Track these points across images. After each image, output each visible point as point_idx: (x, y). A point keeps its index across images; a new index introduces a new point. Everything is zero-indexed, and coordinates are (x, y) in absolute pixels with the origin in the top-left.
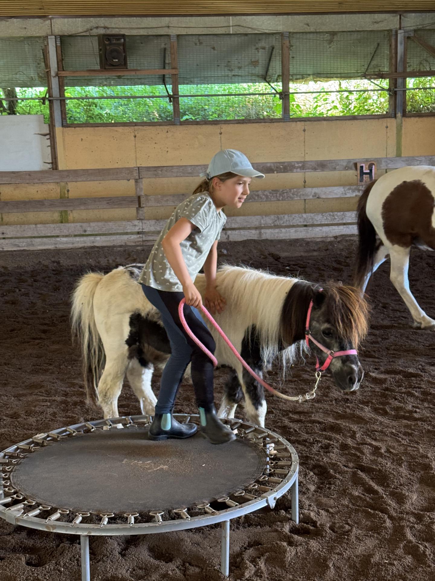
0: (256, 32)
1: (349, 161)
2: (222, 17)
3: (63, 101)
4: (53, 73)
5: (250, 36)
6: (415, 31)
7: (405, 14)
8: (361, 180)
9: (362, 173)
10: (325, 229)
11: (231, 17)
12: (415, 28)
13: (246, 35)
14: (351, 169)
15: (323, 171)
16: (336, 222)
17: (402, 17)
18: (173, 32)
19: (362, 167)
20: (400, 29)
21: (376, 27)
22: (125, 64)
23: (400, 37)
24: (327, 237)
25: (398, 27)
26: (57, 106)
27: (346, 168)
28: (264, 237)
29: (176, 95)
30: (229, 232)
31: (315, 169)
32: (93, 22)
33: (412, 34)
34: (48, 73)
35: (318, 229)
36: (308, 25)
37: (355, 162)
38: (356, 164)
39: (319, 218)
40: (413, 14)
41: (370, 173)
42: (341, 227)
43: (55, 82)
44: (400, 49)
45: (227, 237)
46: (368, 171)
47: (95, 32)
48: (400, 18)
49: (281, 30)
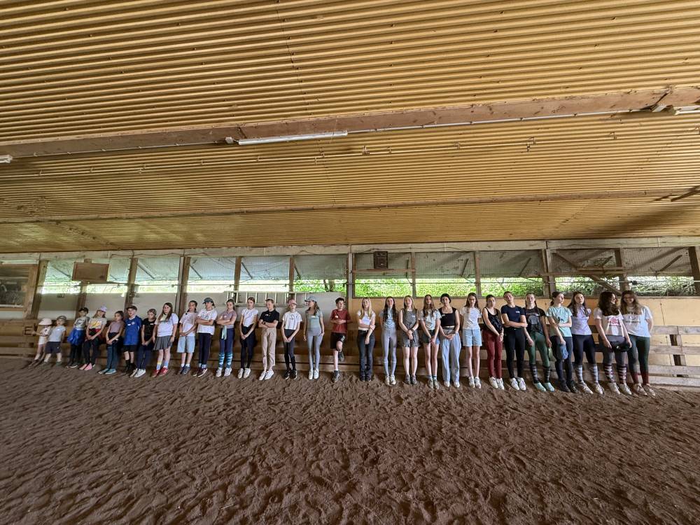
0: (460, 251)
2: (440, 243)
3: (354, 286)
4: (350, 271)
5: (455, 253)
7: (549, 241)
11: (445, 243)
12: (557, 248)
13: (453, 252)
18: (413, 251)
20: (547, 249)
21: (532, 248)
22: (387, 266)
23: (548, 253)
26: (350, 287)
29: (414, 283)
32: (372, 246)
33: (555, 252)
34: (347, 272)
36: (489, 247)
40: (555, 241)
43: (350, 276)
44: (549, 260)
47: (373, 251)
48: (547, 243)
49: (474, 249)
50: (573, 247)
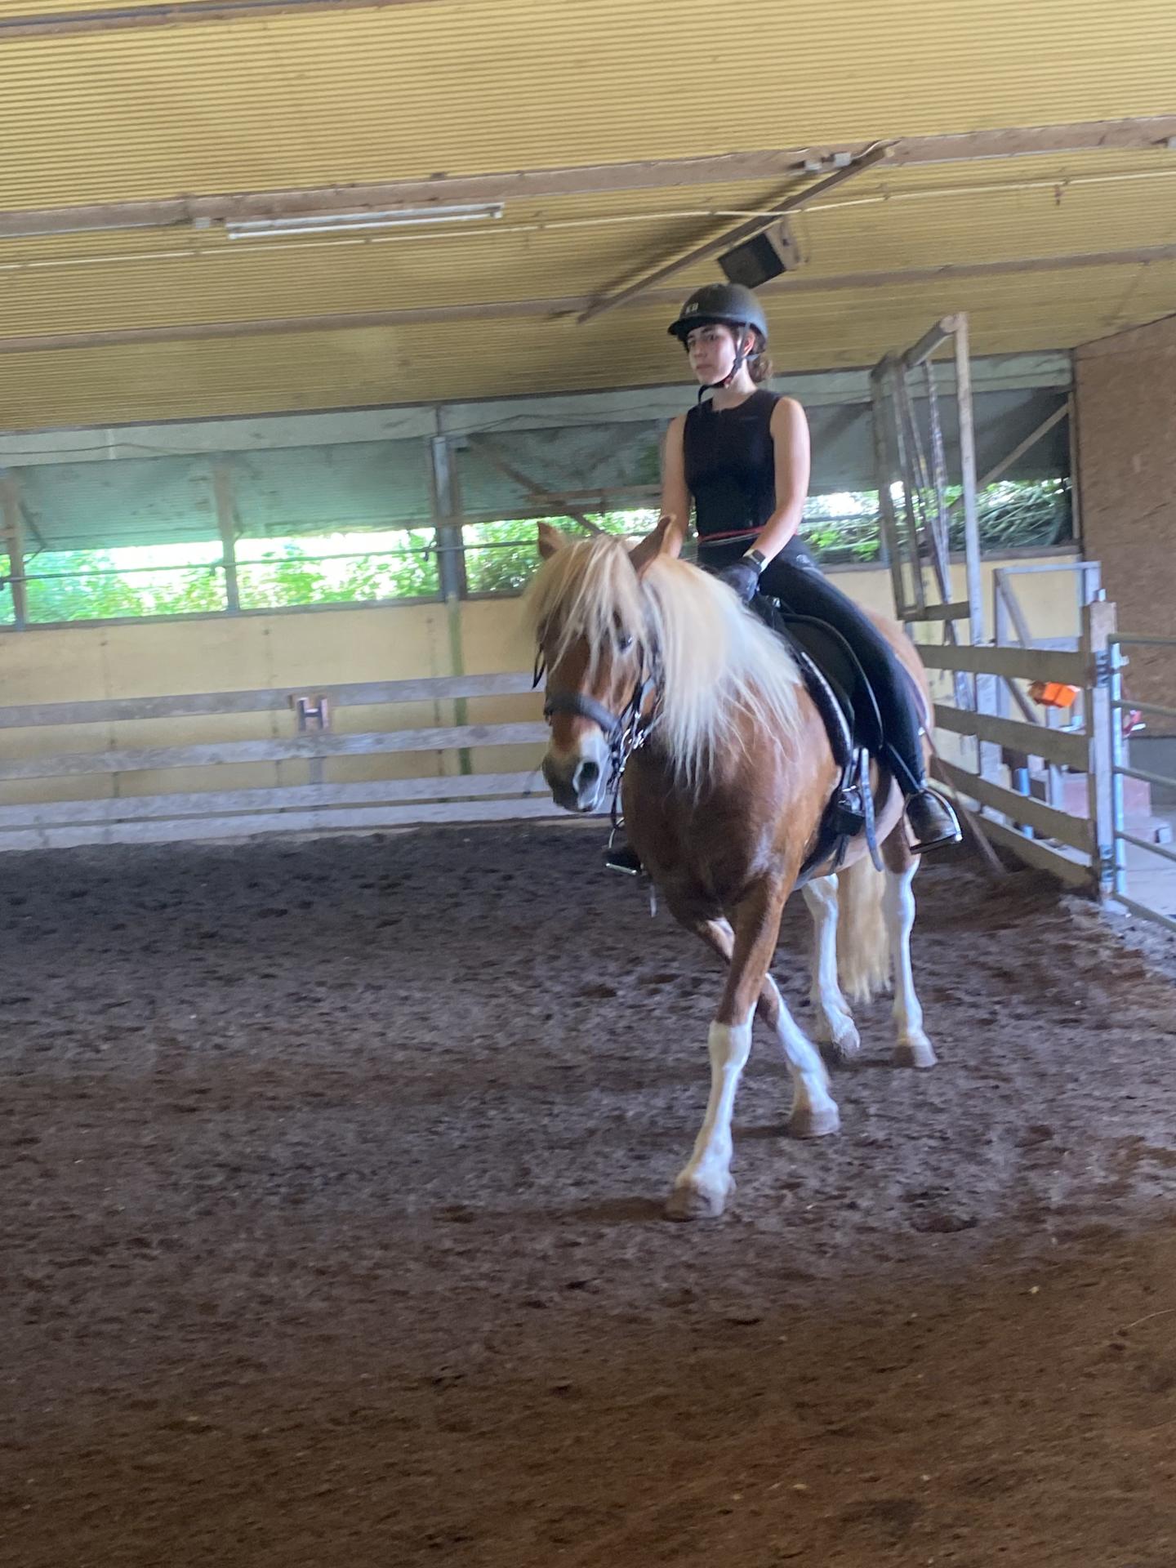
0: (160, 454)
1: (279, 691)
2: (93, 432)
5: (161, 461)
6: (470, 436)
7: (448, 407)
8: (303, 727)
9: (303, 715)
10: (235, 822)
11: (110, 431)
12: (469, 431)
13: (155, 458)
14: (282, 707)
15: (228, 712)
16: (253, 808)
17: (442, 414)
19: (302, 703)
20: (439, 434)
21: (391, 434)
23: (440, 449)
24: (236, 837)
25: (434, 430)
27: (274, 706)
28: (115, 840)
29: (18, 575)
30: (48, 832)
31: (213, 709)
33: (464, 444)
35: (220, 821)
36: (258, 436)
37: (291, 693)
38: (291, 698)
39: (222, 802)
40: (462, 406)
41: (319, 714)
42: (264, 818)
44: (442, 473)
45: (41, 840)
46: (314, 711)
48: (437, 416)
49: (206, 445)
50: (516, 425)
